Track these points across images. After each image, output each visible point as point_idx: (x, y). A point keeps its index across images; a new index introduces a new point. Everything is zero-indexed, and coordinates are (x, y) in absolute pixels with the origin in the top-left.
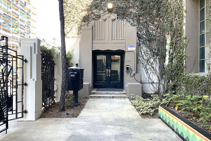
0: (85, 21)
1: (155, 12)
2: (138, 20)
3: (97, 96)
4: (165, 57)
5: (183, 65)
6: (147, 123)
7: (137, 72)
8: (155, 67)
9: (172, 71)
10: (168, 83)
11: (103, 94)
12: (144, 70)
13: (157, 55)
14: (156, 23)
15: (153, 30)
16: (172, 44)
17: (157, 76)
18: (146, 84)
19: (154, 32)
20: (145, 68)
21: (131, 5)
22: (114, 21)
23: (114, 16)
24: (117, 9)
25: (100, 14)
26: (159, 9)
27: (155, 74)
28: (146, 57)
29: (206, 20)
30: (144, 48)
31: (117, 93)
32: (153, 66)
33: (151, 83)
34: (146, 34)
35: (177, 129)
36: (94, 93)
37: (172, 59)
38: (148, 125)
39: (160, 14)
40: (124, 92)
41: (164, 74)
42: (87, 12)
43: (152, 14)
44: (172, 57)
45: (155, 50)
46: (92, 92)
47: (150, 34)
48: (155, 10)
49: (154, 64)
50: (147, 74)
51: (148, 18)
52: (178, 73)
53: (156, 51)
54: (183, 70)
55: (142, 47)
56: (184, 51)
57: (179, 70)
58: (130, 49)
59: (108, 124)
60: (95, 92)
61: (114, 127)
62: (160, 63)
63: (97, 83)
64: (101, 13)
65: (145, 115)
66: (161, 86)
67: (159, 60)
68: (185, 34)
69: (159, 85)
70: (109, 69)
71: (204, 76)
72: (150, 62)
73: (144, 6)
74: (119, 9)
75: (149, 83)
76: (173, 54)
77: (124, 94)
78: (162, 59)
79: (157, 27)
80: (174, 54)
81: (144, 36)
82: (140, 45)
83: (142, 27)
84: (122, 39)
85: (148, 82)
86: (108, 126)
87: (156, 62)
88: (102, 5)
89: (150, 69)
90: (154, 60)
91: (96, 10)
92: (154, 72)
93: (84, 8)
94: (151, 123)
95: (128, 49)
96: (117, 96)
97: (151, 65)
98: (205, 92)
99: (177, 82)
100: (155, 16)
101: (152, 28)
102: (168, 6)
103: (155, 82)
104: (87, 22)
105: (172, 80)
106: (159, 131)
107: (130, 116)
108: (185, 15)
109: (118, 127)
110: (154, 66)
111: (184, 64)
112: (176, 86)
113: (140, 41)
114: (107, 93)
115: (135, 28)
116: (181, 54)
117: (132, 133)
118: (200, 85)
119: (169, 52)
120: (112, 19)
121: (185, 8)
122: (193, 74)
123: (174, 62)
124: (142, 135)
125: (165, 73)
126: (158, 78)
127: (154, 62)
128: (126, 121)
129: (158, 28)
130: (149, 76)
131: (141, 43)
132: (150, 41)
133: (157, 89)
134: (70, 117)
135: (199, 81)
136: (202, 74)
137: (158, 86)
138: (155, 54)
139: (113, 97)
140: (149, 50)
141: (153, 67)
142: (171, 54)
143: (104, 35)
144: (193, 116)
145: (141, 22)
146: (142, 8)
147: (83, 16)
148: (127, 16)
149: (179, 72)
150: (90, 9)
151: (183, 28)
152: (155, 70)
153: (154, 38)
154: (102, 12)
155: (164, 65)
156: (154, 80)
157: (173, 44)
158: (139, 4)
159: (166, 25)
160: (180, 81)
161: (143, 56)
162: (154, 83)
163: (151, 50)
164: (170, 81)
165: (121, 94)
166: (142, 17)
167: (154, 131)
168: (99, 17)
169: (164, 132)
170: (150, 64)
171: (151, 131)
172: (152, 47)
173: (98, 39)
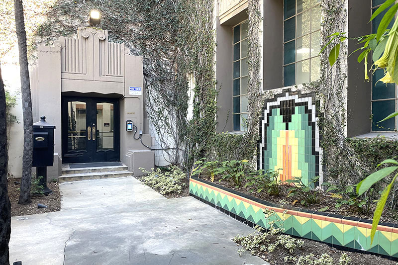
0: (41, 35)
1: (168, 35)
2: (143, 47)
3: (75, 177)
4: (186, 108)
5: (213, 120)
6: (177, 203)
7: (144, 132)
8: (170, 124)
9: (199, 129)
10: (193, 147)
11: (87, 173)
12: (154, 129)
13: (174, 104)
14: (171, 53)
15: (165, 65)
16: (197, 90)
17: (174, 138)
18: (157, 151)
19: (168, 68)
20: (155, 126)
21: (130, 19)
22: (103, 43)
23: (103, 34)
24: (105, 22)
25: (74, 25)
26: (174, 31)
27: (171, 135)
28: (157, 108)
29: (242, 60)
30: (154, 93)
31: (111, 168)
32: (168, 121)
33: (165, 150)
34: (156, 69)
35: (219, 203)
36: (67, 172)
37: (198, 112)
38: (180, 205)
39: (176, 41)
40: (124, 166)
41: (186, 134)
42: (46, 17)
43: (164, 39)
44: (199, 108)
45: (171, 97)
46: (64, 169)
47: (163, 71)
48: (168, 33)
49: (169, 119)
50: (158, 134)
51: (158, 44)
52: (208, 132)
53: (172, 99)
54: (214, 127)
55: (151, 91)
56: (215, 100)
57: (208, 127)
58: (132, 93)
59: (123, 212)
60: (68, 169)
61: (133, 214)
62: (178, 117)
63: (69, 153)
64: (76, 24)
65: (169, 194)
66: (181, 153)
67: (176, 113)
68: (216, 77)
69: (177, 152)
70: (92, 126)
71: (241, 136)
72: (163, 116)
73: (151, 23)
74: (109, 22)
75: (163, 149)
76: (199, 104)
77: (124, 168)
78: (182, 111)
79: (172, 60)
80: (202, 105)
81: (153, 73)
82: (147, 88)
83: (149, 57)
84: (118, 75)
85: (161, 148)
86: (123, 214)
87: (173, 116)
88: (77, 9)
89: (163, 127)
90: (169, 112)
91: (65, 18)
92: (170, 132)
93: (39, 10)
94: (182, 202)
95: (130, 94)
96: (112, 173)
97: (165, 121)
98: (243, 156)
99: (206, 145)
100: (170, 42)
101: (165, 61)
102: (189, 31)
103: (171, 147)
104: (47, 37)
105: (199, 143)
106: (196, 210)
107: (150, 198)
108: (215, 49)
109: (140, 213)
110: (170, 121)
111: (215, 119)
112: (204, 151)
113: (146, 80)
114: (94, 171)
115: (140, 58)
116: (211, 104)
117: (163, 216)
118: (237, 148)
119: (194, 101)
120: (100, 39)
121: (215, 39)
122: (227, 134)
123: (201, 117)
124: (178, 217)
125: (187, 132)
126: (176, 141)
127: (169, 116)
128: (147, 205)
129: (174, 62)
130: (162, 138)
131: (148, 83)
132: (162, 81)
133: (174, 158)
134: (47, 212)
135: (236, 142)
136: (237, 133)
137: (175, 154)
138: (170, 103)
139: (106, 176)
140: (161, 97)
141: (167, 124)
142: (197, 104)
143: (84, 65)
144: (235, 185)
145: (148, 49)
146: (148, 27)
147: (38, 25)
148: (124, 37)
149: (208, 130)
150: (53, 12)
151: (213, 68)
152: (171, 129)
153: (169, 78)
154: (77, 22)
155: (184, 121)
156: (169, 144)
157: (200, 89)
158: (144, 18)
159: (188, 60)
160: (210, 143)
161: (152, 106)
162: (169, 149)
163: (164, 97)
164: (197, 144)
165: (119, 170)
166: (150, 41)
167: (190, 211)
168: (72, 30)
169: (203, 209)
170: (162, 118)
171: (186, 211)
172: (166, 91)
173: (73, 72)
